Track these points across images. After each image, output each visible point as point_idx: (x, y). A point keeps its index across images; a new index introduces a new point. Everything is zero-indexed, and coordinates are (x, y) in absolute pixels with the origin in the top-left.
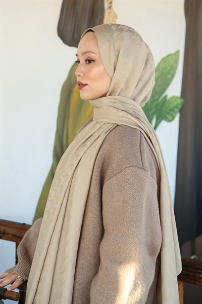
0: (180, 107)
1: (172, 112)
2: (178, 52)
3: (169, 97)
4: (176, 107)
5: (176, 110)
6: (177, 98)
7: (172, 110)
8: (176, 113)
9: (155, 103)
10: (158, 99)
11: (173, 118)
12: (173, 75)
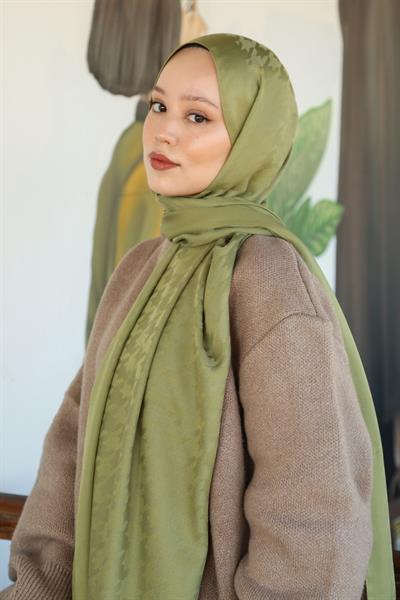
0: (336, 222)
1: (321, 236)
2: (329, 103)
3: (314, 201)
4: (328, 223)
5: (330, 230)
6: (330, 203)
7: (321, 230)
8: (329, 237)
9: (288, 216)
10: (292, 207)
11: (324, 247)
12: (321, 154)
